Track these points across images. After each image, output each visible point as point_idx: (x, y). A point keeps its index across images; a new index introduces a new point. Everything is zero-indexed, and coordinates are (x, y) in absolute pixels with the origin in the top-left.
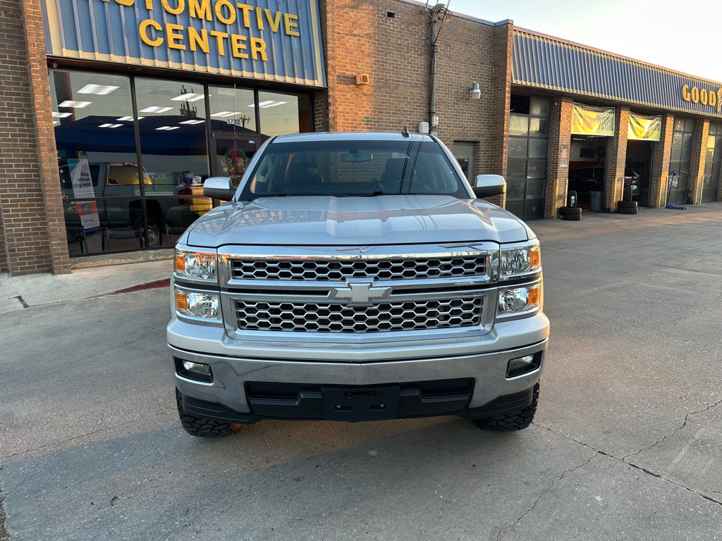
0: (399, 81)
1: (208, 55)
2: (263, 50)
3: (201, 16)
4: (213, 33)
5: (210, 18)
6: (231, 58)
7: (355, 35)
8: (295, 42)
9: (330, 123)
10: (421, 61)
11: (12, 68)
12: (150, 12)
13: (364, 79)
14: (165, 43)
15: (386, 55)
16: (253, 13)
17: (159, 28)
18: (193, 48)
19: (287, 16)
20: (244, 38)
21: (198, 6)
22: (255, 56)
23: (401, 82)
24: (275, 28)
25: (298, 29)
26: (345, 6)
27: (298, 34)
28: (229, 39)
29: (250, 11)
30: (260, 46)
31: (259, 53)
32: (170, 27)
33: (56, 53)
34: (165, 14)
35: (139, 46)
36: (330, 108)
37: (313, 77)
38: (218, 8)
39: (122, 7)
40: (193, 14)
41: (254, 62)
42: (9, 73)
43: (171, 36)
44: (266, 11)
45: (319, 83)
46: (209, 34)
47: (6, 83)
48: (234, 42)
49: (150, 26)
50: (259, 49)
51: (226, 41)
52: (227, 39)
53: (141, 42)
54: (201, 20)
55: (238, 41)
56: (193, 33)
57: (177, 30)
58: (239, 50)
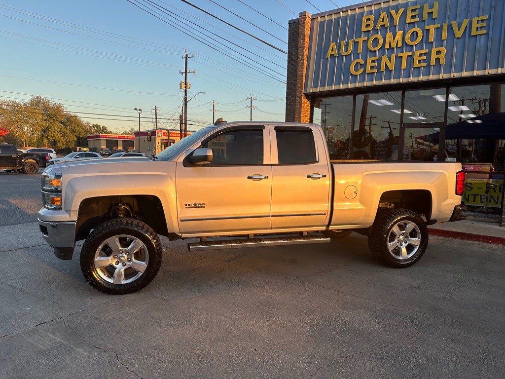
1: (393, 72)
3: (394, 45)
4: (400, 55)
5: (400, 45)
6: (412, 69)
8: (481, 39)
12: (360, 55)
14: (365, 71)
16: (439, 30)
17: (362, 62)
18: (383, 68)
19: (475, 20)
20: (426, 51)
21: (392, 40)
22: (433, 62)
24: (459, 34)
25: (487, 27)
28: (413, 56)
29: (437, 28)
30: (440, 53)
31: (438, 59)
32: (370, 60)
33: (310, 91)
34: (369, 53)
38: (408, 36)
39: (344, 57)
40: (387, 46)
41: (432, 67)
43: (369, 64)
44: (454, 23)
46: (396, 57)
48: (416, 56)
49: (357, 63)
50: (438, 56)
51: (410, 58)
52: (411, 56)
53: (350, 74)
54: (393, 48)
55: (420, 55)
56: (385, 59)
57: (374, 60)
58: (420, 61)
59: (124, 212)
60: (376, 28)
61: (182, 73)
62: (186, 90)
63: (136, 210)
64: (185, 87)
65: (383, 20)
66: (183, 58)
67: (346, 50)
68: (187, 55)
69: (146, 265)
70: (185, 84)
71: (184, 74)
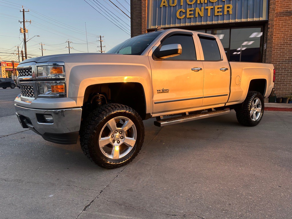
1: (203, 17)
2: (230, 10)
3: (202, 1)
4: (206, 7)
5: (206, 2)
6: (214, 16)
9: (268, 38)
12: (182, 6)
14: (186, 16)
17: (184, 11)
18: (197, 15)
20: (221, 6)
22: (226, 13)
28: (214, 8)
31: (228, 11)
32: (188, 10)
33: (150, 28)
34: (187, 5)
35: (176, 20)
36: (269, 30)
39: (172, 7)
40: (199, 2)
41: (225, 16)
43: (188, 13)
46: (205, 9)
48: (216, 9)
49: (181, 11)
50: (228, 9)
51: (212, 10)
53: (177, 18)
54: (202, 3)
55: (218, 8)
56: (198, 10)
57: (191, 10)
58: (218, 12)
59: (101, 100)
61: (21, 22)
62: (25, 34)
63: (110, 98)
64: (24, 32)
66: (20, 12)
67: (173, 3)
68: (24, 10)
69: (135, 141)
70: (24, 30)
71: (22, 23)
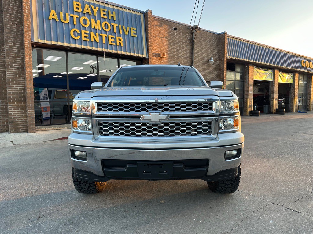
0: (179, 56)
1: (98, 43)
2: (121, 42)
3: (96, 27)
4: (101, 34)
5: (100, 28)
6: (108, 45)
7: (160, 37)
8: (135, 39)
10: (188, 48)
11: (17, 47)
12: (76, 26)
13: (164, 55)
14: (81, 38)
15: (173, 45)
16: (118, 27)
17: (79, 32)
18: (92, 40)
19: (132, 29)
20: (114, 37)
21: (95, 24)
22: (118, 44)
23: (180, 56)
24: (127, 33)
25: (136, 34)
26: (156, 26)
27: (136, 36)
28: (107, 37)
30: (120, 40)
31: (120, 43)
32: (83, 32)
33: (35, 41)
34: (81, 27)
35: (70, 39)
37: (142, 53)
38: (103, 25)
39: (64, 24)
40: (93, 27)
41: (118, 46)
42: (16, 49)
43: (83, 35)
44: (123, 26)
45: (145, 56)
46: (99, 35)
47: (14, 53)
48: (110, 38)
49: (75, 31)
52: (106, 37)
53: (71, 37)
54: (96, 29)
56: (93, 34)
57: (86, 33)
58: (112, 41)
60: (84, 12)
65: (87, 9)
67: (65, 19)
